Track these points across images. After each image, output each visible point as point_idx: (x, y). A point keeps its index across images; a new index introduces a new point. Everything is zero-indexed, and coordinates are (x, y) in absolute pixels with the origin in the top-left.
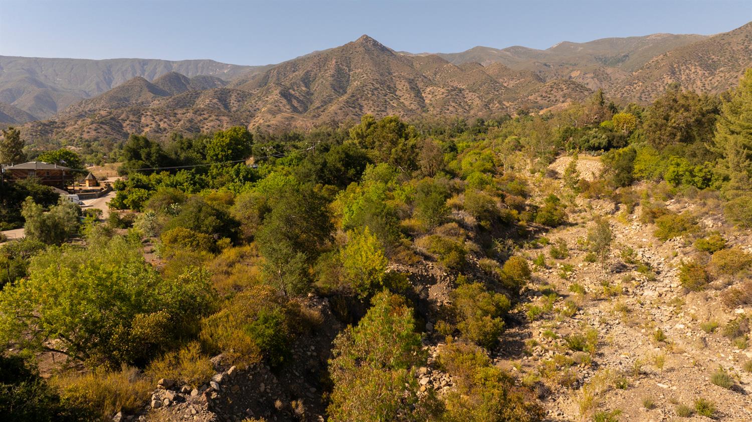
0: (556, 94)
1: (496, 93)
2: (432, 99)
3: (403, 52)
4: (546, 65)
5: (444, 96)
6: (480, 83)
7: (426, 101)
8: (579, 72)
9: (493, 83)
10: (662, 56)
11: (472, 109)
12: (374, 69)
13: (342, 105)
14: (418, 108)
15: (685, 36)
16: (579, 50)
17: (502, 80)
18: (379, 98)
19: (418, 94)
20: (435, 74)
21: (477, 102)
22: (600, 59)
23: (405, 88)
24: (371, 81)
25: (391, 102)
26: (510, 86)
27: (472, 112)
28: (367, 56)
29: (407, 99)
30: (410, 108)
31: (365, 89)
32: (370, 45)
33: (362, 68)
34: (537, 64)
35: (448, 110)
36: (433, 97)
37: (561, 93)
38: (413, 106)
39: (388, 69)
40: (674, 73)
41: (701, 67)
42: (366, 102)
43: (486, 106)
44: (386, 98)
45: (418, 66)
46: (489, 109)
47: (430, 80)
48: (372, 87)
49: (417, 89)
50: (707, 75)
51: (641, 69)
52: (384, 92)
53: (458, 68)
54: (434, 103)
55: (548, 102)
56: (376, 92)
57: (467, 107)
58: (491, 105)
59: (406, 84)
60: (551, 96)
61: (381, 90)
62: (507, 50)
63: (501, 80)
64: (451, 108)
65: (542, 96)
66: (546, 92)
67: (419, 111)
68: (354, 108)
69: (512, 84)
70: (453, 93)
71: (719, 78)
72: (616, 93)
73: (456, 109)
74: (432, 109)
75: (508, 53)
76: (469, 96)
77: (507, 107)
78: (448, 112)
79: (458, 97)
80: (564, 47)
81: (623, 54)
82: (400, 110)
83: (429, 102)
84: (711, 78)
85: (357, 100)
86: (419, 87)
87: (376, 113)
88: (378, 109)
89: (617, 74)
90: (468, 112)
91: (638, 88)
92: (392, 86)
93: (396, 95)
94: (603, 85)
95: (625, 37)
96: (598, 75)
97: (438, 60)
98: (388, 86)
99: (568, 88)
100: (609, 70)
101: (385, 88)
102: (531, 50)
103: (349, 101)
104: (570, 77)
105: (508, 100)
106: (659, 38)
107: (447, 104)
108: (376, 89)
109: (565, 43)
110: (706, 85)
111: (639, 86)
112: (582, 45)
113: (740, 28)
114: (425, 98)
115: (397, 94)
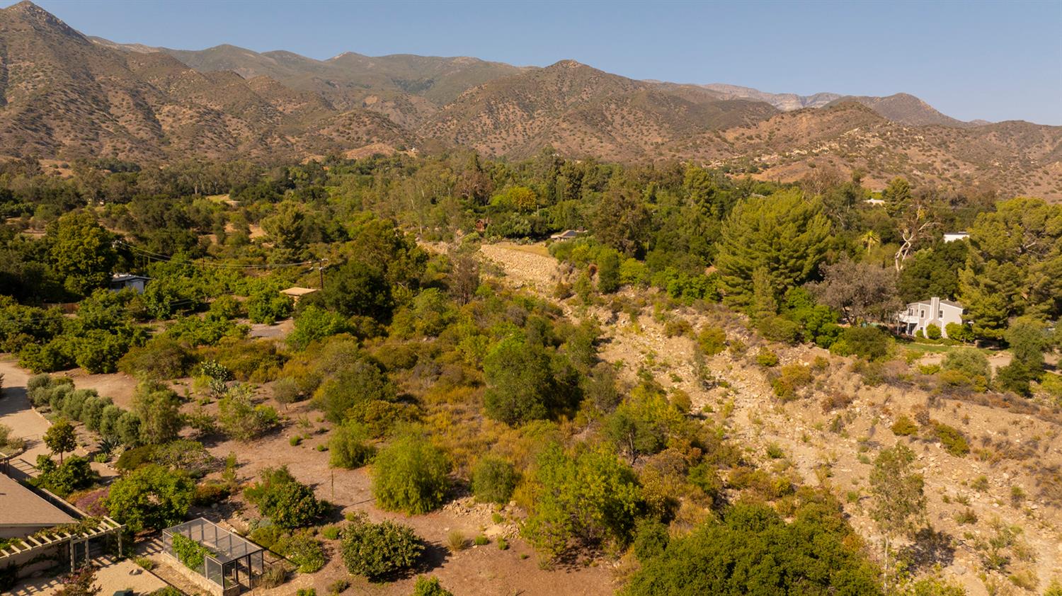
0: (358, 129)
1: (269, 120)
2: (174, 125)
3: (97, 38)
4: (328, 83)
5: (193, 121)
6: (243, 104)
7: (164, 127)
8: (376, 98)
9: (263, 105)
10: (476, 88)
11: (241, 143)
12: (58, 65)
13: (9, 125)
14: (153, 138)
15: (495, 64)
16: (369, 67)
17: (275, 102)
18: (79, 116)
19: (149, 114)
20: (169, 84)
21: (246, 133)
22: (399, 83)
23: (124, 103)
24: (61, 87)
25: (103, 125)
26: (287, 112)
27: (241, 149)
28: (40, 41)
29: (131, 121)
30: (138, 137)
31: (50, 99)
32: (42, 22)
33: (33, 59)
34: (316, 81)
35: (203, 143)
36: (174, 121)
37: (364, 128)
38: (142, 134)
39: (84, 67)
40: (491, 111)
41: (519, 107)
42: (58, 122)
43: (262, 140)
44: (93, 117)
45: (136, 67)
46: (266, 145)
47: (160, 92)
48: (65, 98)
49: (146, 107)
50: (525, 116)
51: (455, 102)
52: (88, 108)
53: (206, 78)
54: (178, 131)
55: (348, 139)
56: (72, 107)
57: (232, 141)
58: (269, 139)
59: (127, 97)
60: (350, 131)
61: (82, 104)
62: (270, 55)
63: (273, 102)
64: (207, 141)
65: (338, 130)
66: (344, 126)
67: (155, 142)
68: (35, 130)
69: (289, 109)
70: (208, 117)
71: (539, 123)
72: (427, 131)
73: (216, 142)
74: (177, 141)
75: (272, 60)
76: (233, 124)
77: (292, 145)
78: (204, 146)
79: (215, 124)
80: (349, 60)
81: (427, 79)
82: (124, 140)
83: (168, 128)
84: (531, 122)
85: (40, 117)
86: (150, 104)
87: (80, 141)
88: (83, 136)
89: (424, 105)
90: (235, 147)
91: (452, 127)
92: (101, 98)
93: (109, 114)
94: (408, 119)
95: (427, 56)
96: (400, 105)
97: (169, 61)
98: (94, 98)
99: (372, 123)
100: (414, 99)
101: (89, 101)
102: (304, 59)
103: (23, 117)
104: (365, 104)
105: (292, 133)
106: (467, 62)
107: (201, 133)
108: (73, 101)
109: (350, 54)
110: (527, 130)
111: (453, 125)
112: (373, 59)
113: (552, 66)
114: (161, 123)
115: (111, 111)
